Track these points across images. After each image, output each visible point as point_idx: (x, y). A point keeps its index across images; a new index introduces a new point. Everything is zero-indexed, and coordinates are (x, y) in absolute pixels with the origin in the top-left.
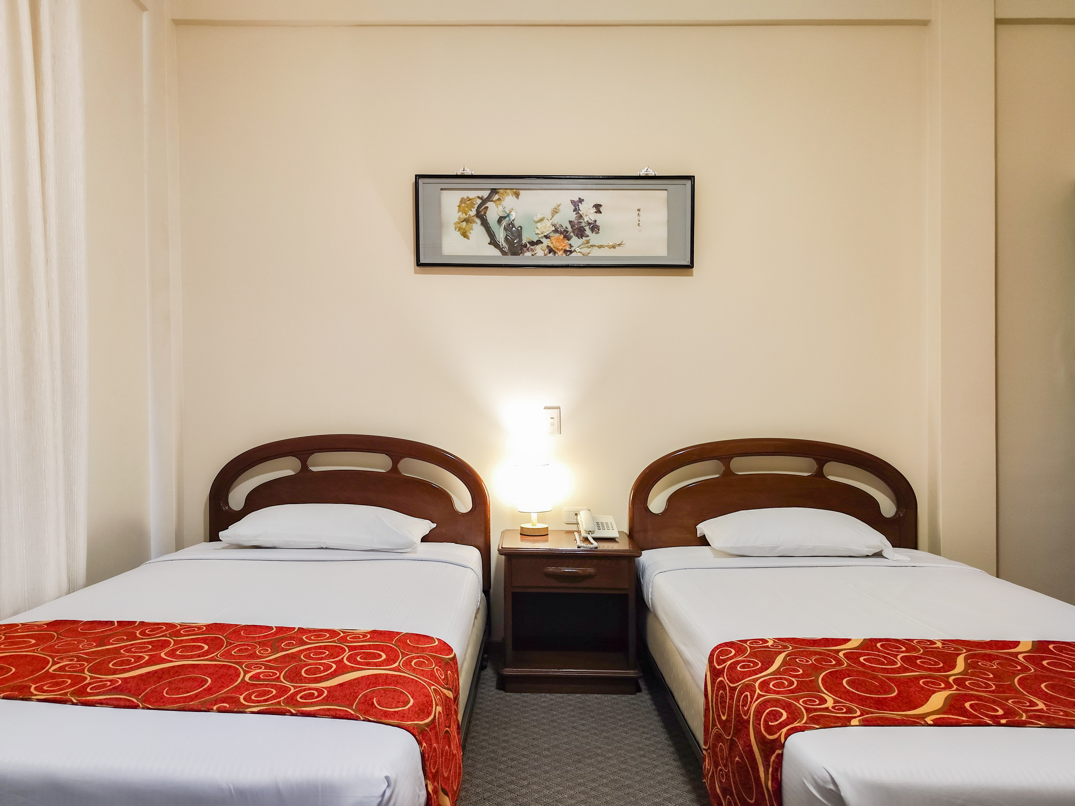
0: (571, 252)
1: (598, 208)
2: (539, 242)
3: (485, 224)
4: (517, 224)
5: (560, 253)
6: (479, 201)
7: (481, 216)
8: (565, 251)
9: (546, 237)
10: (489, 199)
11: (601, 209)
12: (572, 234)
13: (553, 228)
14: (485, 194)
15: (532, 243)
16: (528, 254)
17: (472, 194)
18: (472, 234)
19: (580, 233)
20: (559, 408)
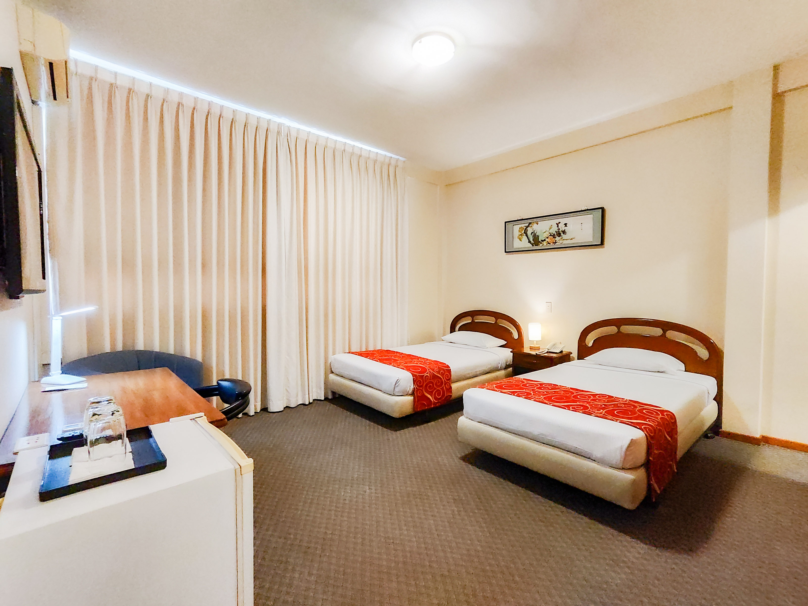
0: (556, 243)
1: (566, 225)
2: (545, 240)
3: (527, 236)
4: (537, 234)
5: (551, 244)
6: (525, 227)
7: (526, 233)
8: (554, 243)
9: (547, 238)
10: (528, 226)
11: (567, 225)
12: (556, 236)
13: (550, 234)
14: (527, 225)
15: (542, 241)
16: (541, 245)
17: (523, 225)
18: (523, 240)
19: (559, 235)
20: (551, 303)
